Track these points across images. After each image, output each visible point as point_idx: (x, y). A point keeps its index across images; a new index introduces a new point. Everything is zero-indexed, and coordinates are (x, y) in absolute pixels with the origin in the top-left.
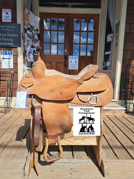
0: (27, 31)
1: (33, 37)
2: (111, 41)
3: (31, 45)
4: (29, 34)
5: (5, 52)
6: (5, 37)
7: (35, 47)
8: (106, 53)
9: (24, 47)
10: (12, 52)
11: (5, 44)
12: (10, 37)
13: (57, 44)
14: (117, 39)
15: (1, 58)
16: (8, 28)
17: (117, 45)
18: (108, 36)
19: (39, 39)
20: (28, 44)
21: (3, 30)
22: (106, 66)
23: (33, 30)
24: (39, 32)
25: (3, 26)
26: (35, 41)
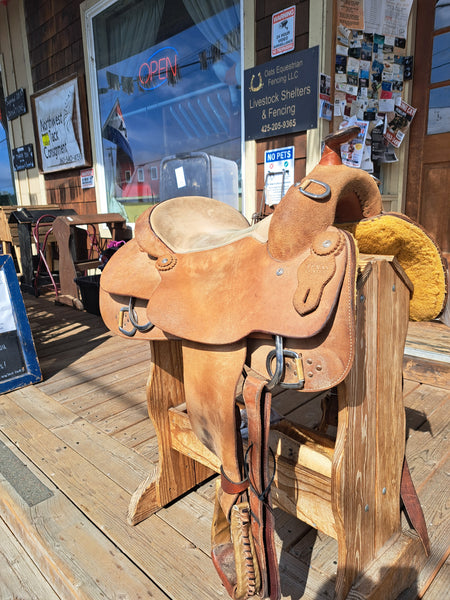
0: (345, 64)
1: (378, 78)
3: (361, 112)
4: (357, 71)
5: (276, 153)
6: (276, 106)
7: (382, 114)
9: (331, 122)
10: (291, 150)
11: (276, 126)
12: (289, 102)
15: (266, 173)
16: (285, 73)
21: (273, 82)
23: (380, 51)
24: (408, 51)
25: (271, 72)
26: (387, 89)
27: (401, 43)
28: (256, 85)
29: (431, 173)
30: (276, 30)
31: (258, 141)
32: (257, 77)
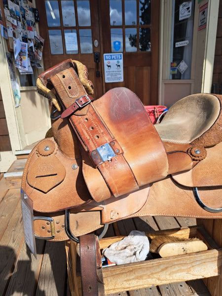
0: (7, 4)
1: (24, 17)
2: (187, 19)
3: (21, 36)
4: (14, 10)
7: (30, 40)
8: (178, 44)
9: (7, 41)
13: (77, 28)
14: (204, 13)
17: (203, 26)
18: (181, 7)
19: (36, 21)
20: (14, 35)
22: (178, 71)
24: (34, 5)
26: (29, 25)
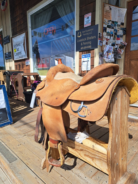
0: (106, 30)
3: (111, 44)
4: (110, 32)
5: (85, 55)
6: (85, 41)
7: (117, 44)
9: (102, 47)
10: (90, 54)
11: (85, 48)
12: (89, 40)
15: (82, 61)
16: (88, 32)
20: (107, 43)
21: (84, 35)
23: (116, 26)
24: (125, 26)
25: (84, 32)
26: (119, 37)
27: (122, 24)
28: (79, 36)
29: (132, 62)
30: (86, 20)
31: (80, 52)
32: (80, 33)
